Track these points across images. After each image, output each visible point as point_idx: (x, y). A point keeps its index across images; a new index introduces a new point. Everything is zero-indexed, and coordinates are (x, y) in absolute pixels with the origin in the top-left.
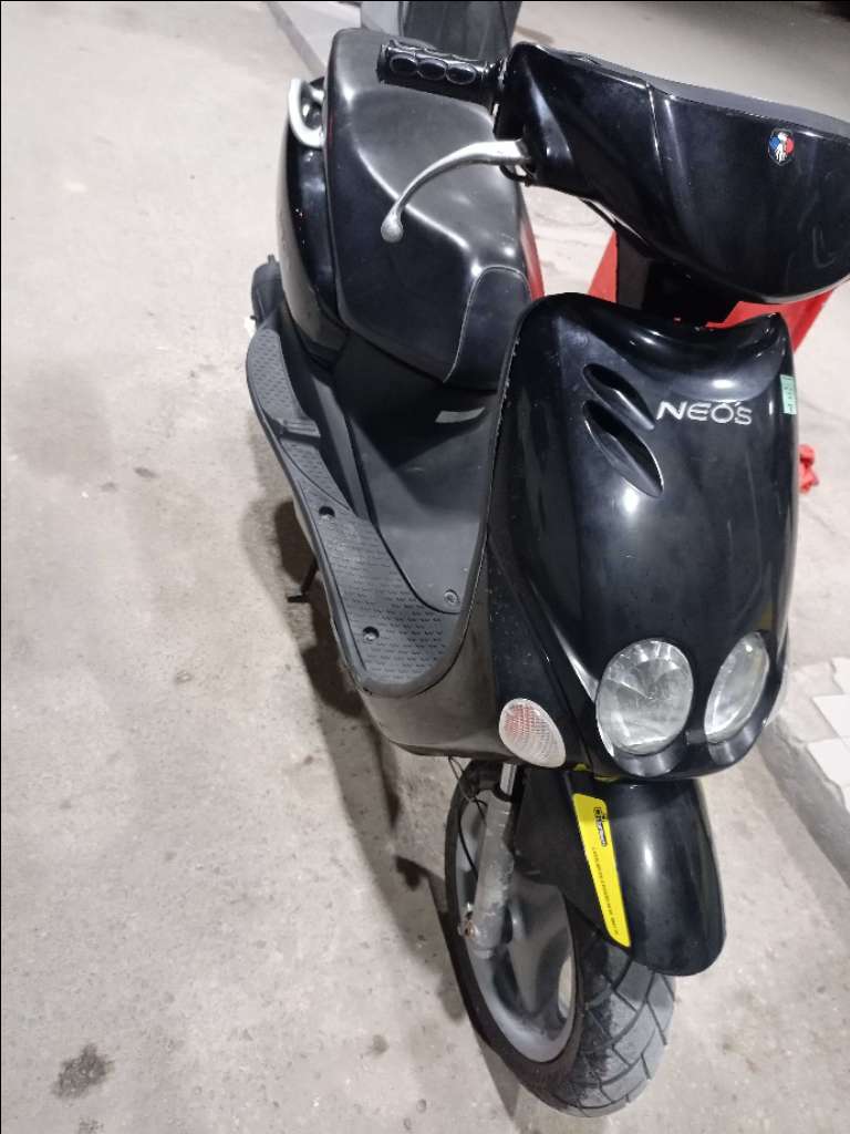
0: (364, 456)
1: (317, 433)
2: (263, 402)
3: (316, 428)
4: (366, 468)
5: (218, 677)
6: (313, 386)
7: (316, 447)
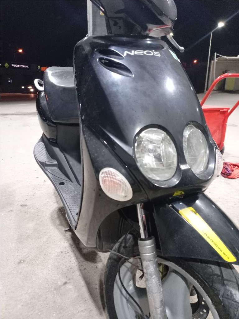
0: (71, 163)
1: (56, 163)
2: (39, 159)
3: (56, 161)
4: (72, 166)
5: (34, 259)
6: (53, 149)
7: (57, 167)
